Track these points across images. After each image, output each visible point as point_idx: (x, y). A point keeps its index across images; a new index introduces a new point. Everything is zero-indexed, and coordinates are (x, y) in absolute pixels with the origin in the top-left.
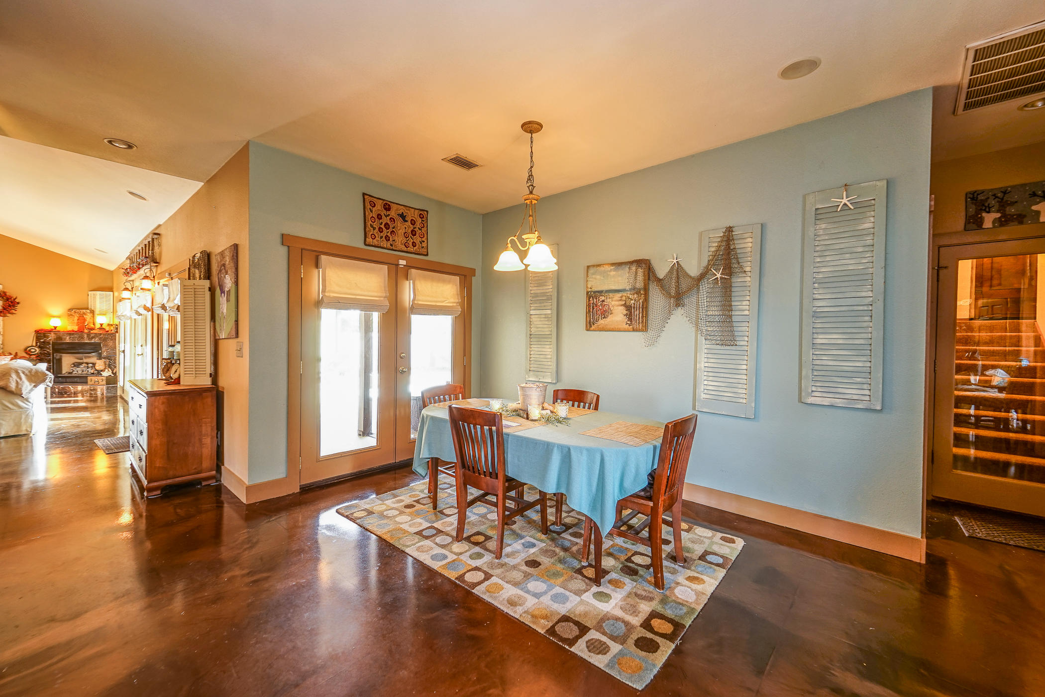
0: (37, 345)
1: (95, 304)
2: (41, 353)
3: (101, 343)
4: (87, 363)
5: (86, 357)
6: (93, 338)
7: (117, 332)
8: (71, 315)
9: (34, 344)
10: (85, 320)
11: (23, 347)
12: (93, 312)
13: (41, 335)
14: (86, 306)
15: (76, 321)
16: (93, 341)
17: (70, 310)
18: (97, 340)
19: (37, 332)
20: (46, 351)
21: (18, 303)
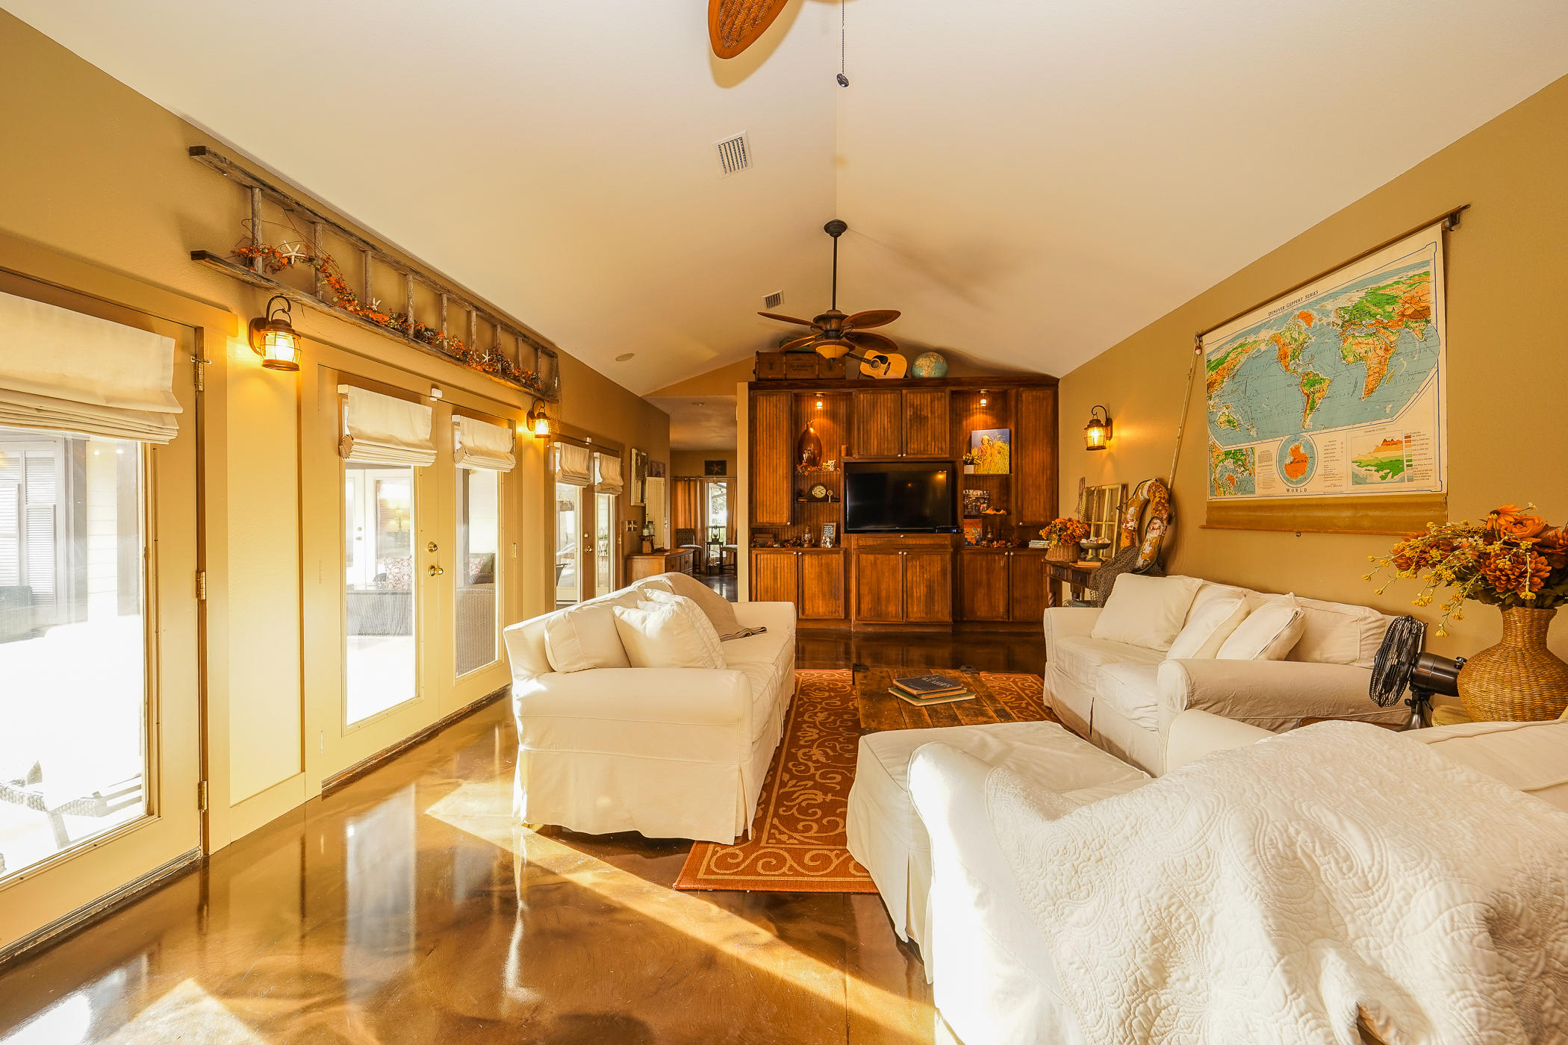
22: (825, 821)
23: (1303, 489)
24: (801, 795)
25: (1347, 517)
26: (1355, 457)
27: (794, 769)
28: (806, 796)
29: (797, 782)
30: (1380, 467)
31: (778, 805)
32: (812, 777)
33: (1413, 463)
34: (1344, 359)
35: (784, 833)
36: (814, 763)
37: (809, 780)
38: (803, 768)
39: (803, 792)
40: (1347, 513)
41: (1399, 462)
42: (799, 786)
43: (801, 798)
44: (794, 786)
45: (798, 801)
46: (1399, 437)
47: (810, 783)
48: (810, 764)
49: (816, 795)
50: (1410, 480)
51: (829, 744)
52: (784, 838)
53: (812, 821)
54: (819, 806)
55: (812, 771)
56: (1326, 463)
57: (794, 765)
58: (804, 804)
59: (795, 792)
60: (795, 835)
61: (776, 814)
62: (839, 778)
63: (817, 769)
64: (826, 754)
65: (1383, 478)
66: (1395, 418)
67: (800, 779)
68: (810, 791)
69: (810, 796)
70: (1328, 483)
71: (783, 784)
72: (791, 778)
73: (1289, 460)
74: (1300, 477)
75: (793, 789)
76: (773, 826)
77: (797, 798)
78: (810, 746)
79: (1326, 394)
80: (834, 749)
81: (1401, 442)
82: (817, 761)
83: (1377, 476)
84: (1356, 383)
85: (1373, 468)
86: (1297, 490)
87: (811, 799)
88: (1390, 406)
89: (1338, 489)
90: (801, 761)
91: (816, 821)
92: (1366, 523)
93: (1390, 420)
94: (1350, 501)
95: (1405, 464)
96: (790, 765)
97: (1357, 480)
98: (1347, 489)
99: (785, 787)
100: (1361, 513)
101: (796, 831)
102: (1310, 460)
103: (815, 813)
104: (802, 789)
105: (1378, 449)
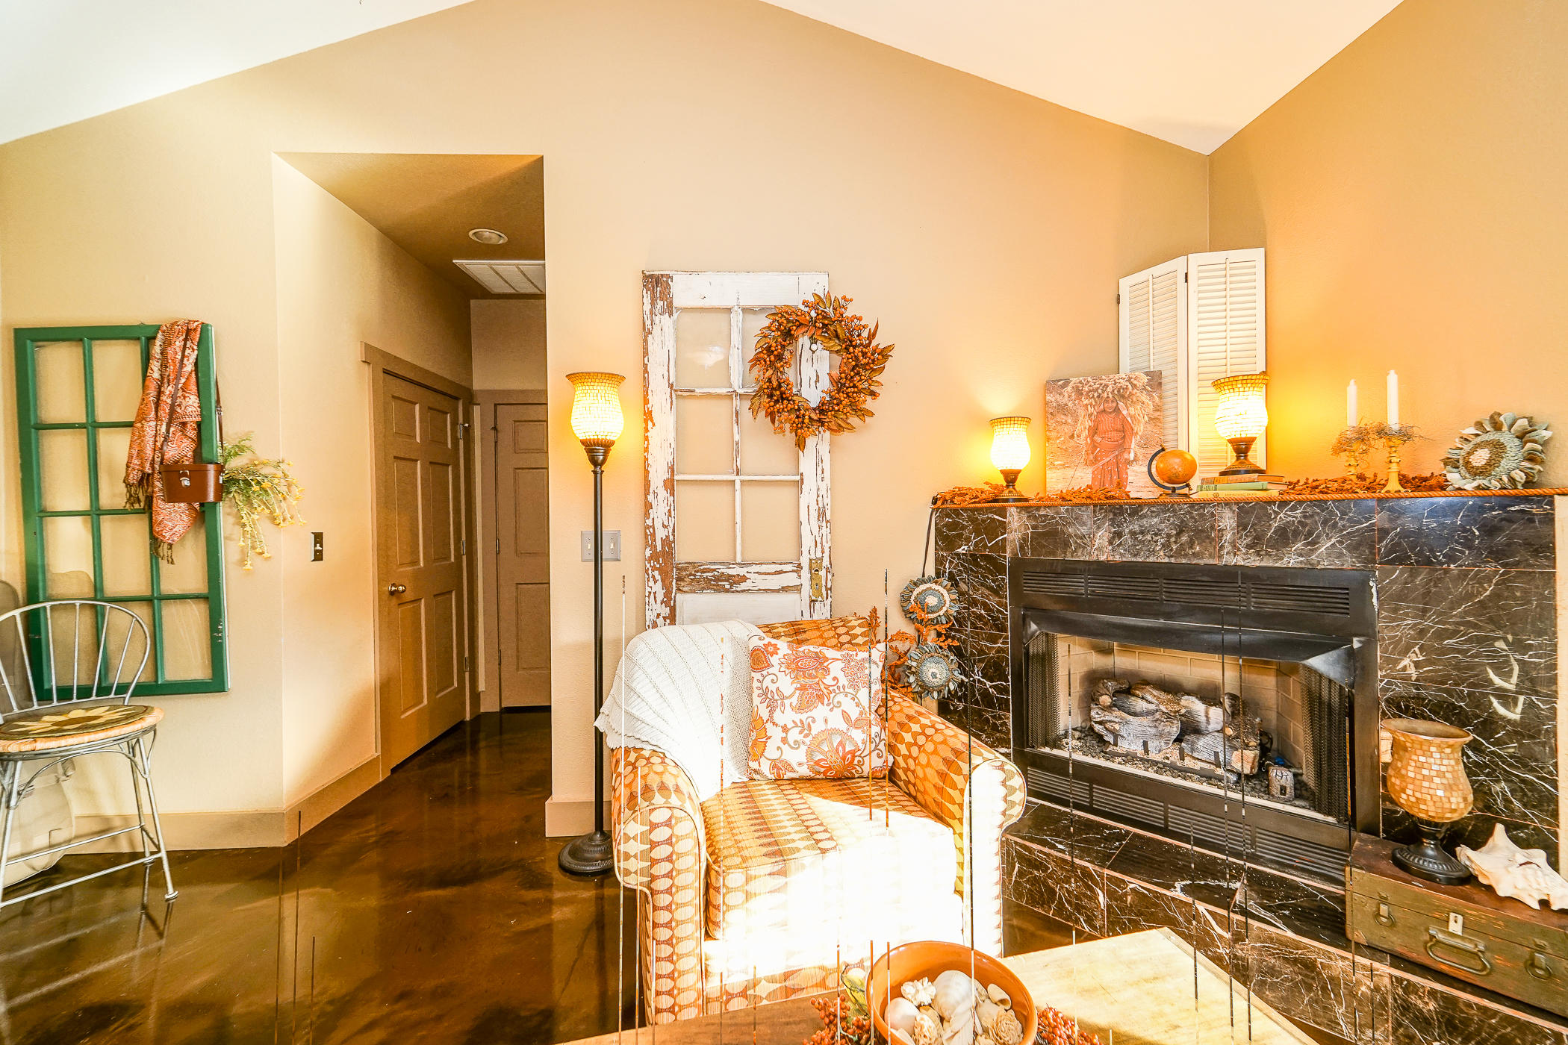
0: (940, 573)
2: (960, 617)
6: (1287, 536)
8: (1062, 408)
9: (931, 571)
12: (1156, 382)
13: (961, 516)
16: (1291, 561)
17: (1055, 383)
19: (943, 504)
20: (986, 605)
21: (885, 355)
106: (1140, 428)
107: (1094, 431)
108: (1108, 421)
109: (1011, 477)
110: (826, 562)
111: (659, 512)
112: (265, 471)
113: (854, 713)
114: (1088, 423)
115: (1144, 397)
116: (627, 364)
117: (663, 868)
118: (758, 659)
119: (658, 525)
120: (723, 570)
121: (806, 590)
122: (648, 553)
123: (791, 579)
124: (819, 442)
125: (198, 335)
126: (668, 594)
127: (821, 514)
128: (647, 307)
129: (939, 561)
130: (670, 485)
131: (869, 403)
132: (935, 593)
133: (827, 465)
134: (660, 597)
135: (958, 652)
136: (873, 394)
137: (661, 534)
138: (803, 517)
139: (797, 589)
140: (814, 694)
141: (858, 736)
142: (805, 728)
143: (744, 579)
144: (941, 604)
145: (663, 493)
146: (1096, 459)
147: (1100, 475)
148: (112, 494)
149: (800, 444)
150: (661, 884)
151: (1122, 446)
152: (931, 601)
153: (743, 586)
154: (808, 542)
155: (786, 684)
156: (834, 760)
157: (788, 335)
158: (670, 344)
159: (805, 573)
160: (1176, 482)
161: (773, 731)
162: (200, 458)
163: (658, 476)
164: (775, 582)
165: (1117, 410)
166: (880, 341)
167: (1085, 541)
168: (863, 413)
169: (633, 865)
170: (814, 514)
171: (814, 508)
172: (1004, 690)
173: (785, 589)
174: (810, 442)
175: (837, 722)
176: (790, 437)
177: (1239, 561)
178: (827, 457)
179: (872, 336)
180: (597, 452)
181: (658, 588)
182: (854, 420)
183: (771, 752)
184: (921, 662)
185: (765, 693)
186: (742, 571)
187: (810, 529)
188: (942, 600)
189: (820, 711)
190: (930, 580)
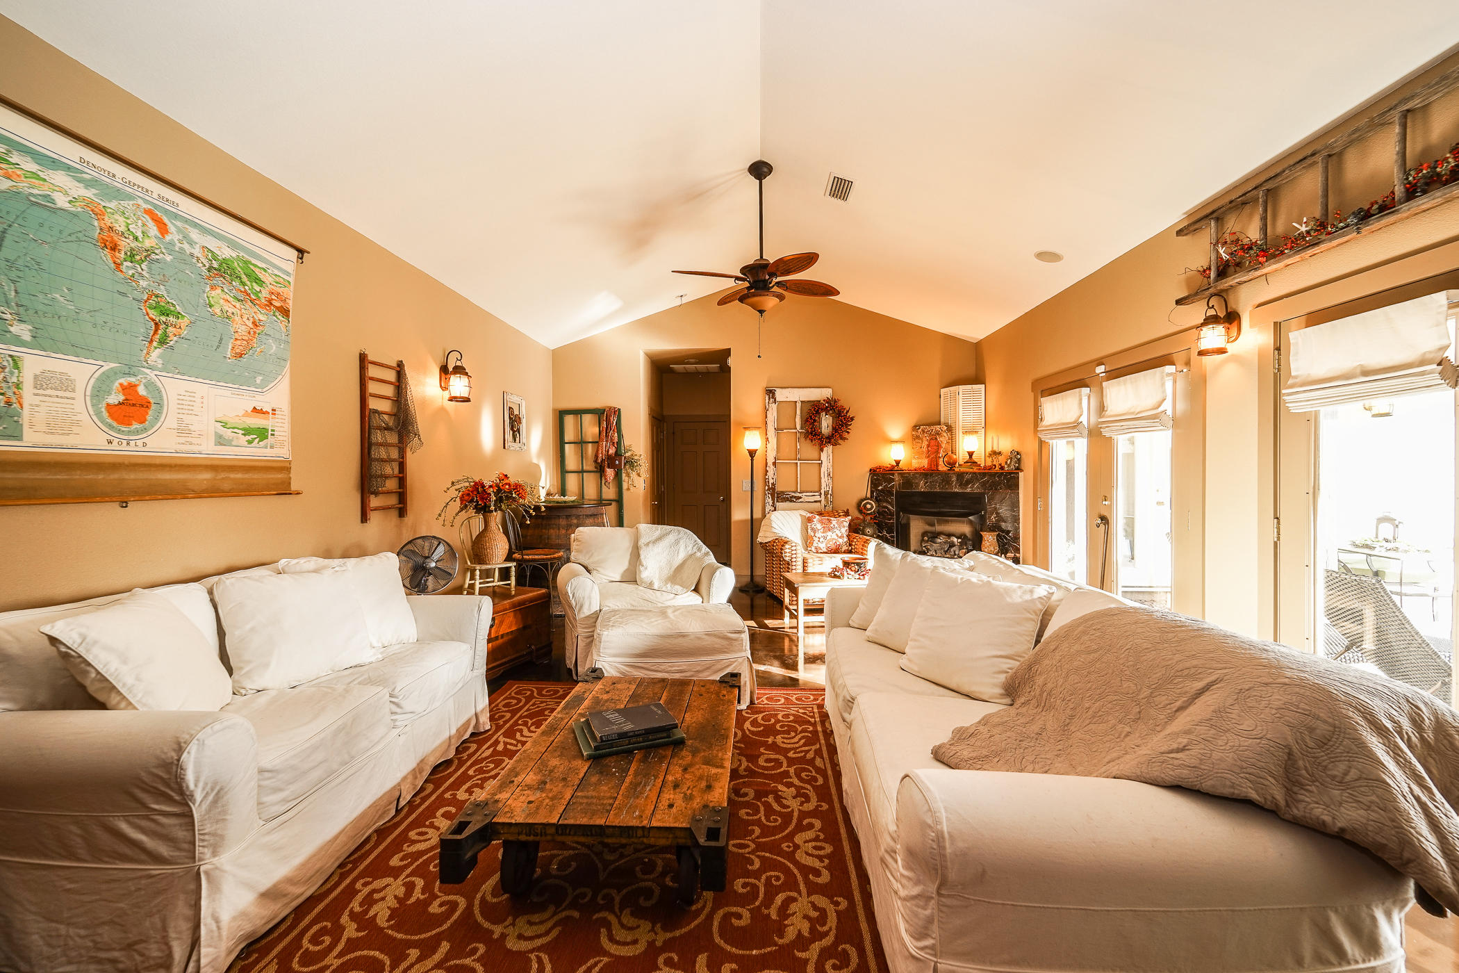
0: (872, 496)
1: (956, 413)
2: (879, 512)
3: (983, 494)
4: (949, 535)
5: (940, 522)
6: (968, 482)
7: (1018, 469)
8: (918, 437)
9: (869, 496)
10: (939, 446)
11: (854, 501)
12: (950, 429)
13: (880, 476)
14: (937, 419)
15: (925, 449)
16: (969, 490)
17: (916, 427)
18: (978, 488)
19: (873, 472)
20: (887, 508)
21: (852, 419)
22: (773, 721)
23: (140, 443)
24: (797, 742)
25: (205, 480)
26: (219, 416)
27: (814, 774)
28: (793, 741)
29: (805, 755)
30: (247, 432)
31: (815, 732)
32: (791, 762)
33: (276, 433)
34: (210, 307)
35: (803, 713)
36: (792, 783)
37: (794, 758)
38: (803, 775)
39: (797, 745)
40: (207, 476)
41: (265, 430)
42: (802, 752)
43: (796, 740)
44: (807, 752)
45: (800, 736)
46: (267, 408)
47: (791, 754)
48: (796, 781)
49: (783, 742)
50: (272, 447)
51: (776, 820)
52: (801, 711)
53: (783, 721)
54: (779, 732)
55: (792, 770)
56: (181, 416)
57: (816, 780)
58: (793, 734)
59: (804, 745)
60: (795, 713)
61: (814, 725)
62: (761, 762)
63: (786, 774)
64: (778, 799)
65: (250, 442)
66: (264, 390)
67: (802, 760)
68: (789, 746)
69: (788, 741)
70: (182, 440)
71: (818, 752)
72: (812, 761)
73: (115, 398)
74: (135, 426)
75: (806, 748)
76: (813, 717)
77: (800, 740)
78: (803, 815)
79: (184, 333)
80: (769, 810)
81: (269, 413)
82: (789, 785)
83: (243, 440)
84: (221, 339)
85: (241, 432)
86: (128, 444)
87: (786, 738)
88: (261, 378)
89: (195, 448)
90: (809, 787)
91: (779, 721)
92: (226, 486)
93: (260, 390)
94: (209, 463)
95: (270, 432)
96: (820, 781)
97: (220, 440)
98: (206, 448)
99: (815, 751)
100: (223, 475)
101: (793, 715)
102: (153, 407)
103: (781, 727)
104: (797, 748)
105: (246, 414)
106: (943, 446)
107: (928, 446)
108: (933, 442)
109: (898, 462)
110: (830, 492)
111: (770, 474)
112: (636, 458)
113: (840, 535)
114: (927, 443)
115: (945, 434)
116: (759, 420)
117: (794, 556)
118: (809, 520)
119: (770, 478)
120: (793, 494)
121: (823, 502)
122: (767, 488)
123: (817, 498)
124: (828, 449)
125: (617, 412)
126: (773, 503)
127: (829, 475)
128: (767, 401)
129: (872, 492)
130: (774, 464)
131: (846, 435)
132: (870, 504)
133: (831, 457)
134: (771, 504)
135: (878, 524)
136: (848, 432)
137: (771, 481)
138: (822, 476)
139: (820, 501)
140: (828, 528)
141: (841, 541)
142: (825, 538)
143: (801, 498)
144: (872, 507)
145: (772, 467)
146: (929, 457)
147: (930, 464)
148: (589, 465)
149: (822, 450)
150: (794, 560)
151: (938, 452)
152: (869, 506)
153: (800, 500)
154: (823, 485)
155: (819, 526)
156: (833, 547)
157: (818, 413)
158: (775, 414)
159: (823, 496)
160: (952, 464)
161: (816, 539)
162: (618, 454)
163: (771, 461)
164: (812, 499)
165: (936, 439)
166: (850, 414)
167: (918, 484)
168: (844, 439)
169: (788, 554)
170: (826, 475)
171: (826, 472)
172: (893, 537)
173: (815, 502)
174: (825, 449)
175: (834, 536)
176: (817, 448)
177: (957, 490)
178: (831, 455)
179: (848, 412)
180: (752, 453)
181: (770, 501)
182: (840, 441)
183: (815, 544)
184: (864, 528)
185: (812, 529)
186: (800, 495)
187: (824, 480)
188: (872, 506)
189: (829, 534)
190: (868, 499)
